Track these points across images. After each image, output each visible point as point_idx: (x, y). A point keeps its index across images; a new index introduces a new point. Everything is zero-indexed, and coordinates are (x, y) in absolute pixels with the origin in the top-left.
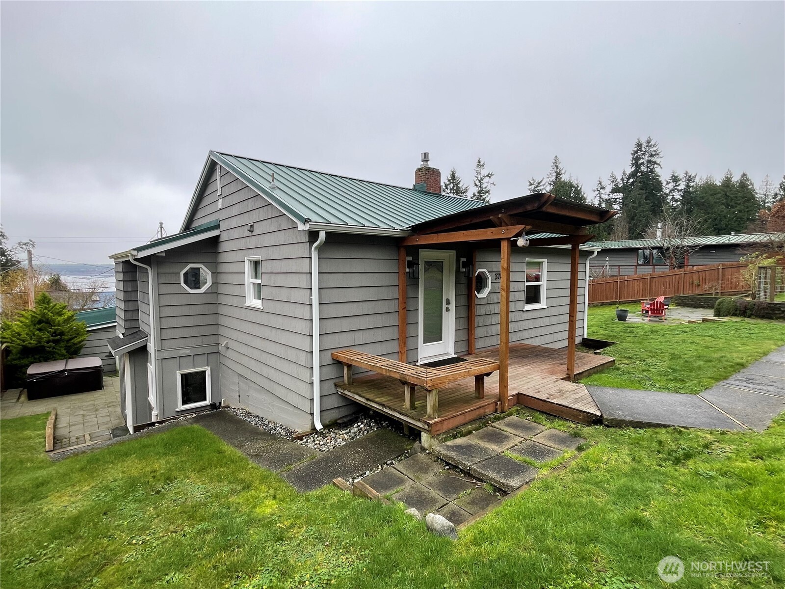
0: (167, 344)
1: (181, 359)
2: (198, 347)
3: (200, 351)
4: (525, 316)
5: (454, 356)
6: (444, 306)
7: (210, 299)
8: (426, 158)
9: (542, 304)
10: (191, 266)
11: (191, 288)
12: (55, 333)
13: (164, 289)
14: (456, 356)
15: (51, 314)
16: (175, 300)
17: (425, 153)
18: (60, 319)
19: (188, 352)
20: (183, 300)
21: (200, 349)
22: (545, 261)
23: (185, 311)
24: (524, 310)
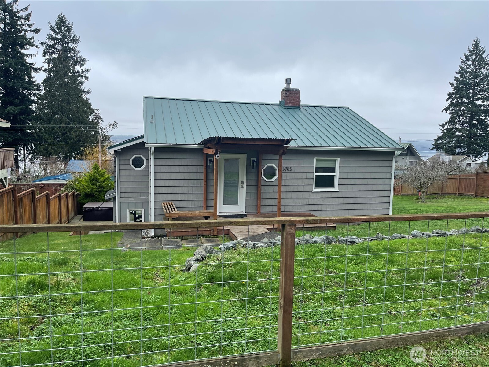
0: (123, 195)
1: (130, 203)
2: (138, 198)
3: (139, 200)
4: (315, 195)
5: (245, 213)
6: (240, 185)
7: (144, 173)
8: (288, 81)
9: (336, 189)
10: (135, 156)
11: (136, 167)
12: (99, 186)
13: (122, 167)
14: (246, 214)
15: (97, 176)
16: (127, 173)
17: (287, 79)
18: (102, 179)
19: (133, 200)
20: (131, 173)
21: (139, 199)
22: (339, 159)
23: (132, 178)
24: (312, 191)
